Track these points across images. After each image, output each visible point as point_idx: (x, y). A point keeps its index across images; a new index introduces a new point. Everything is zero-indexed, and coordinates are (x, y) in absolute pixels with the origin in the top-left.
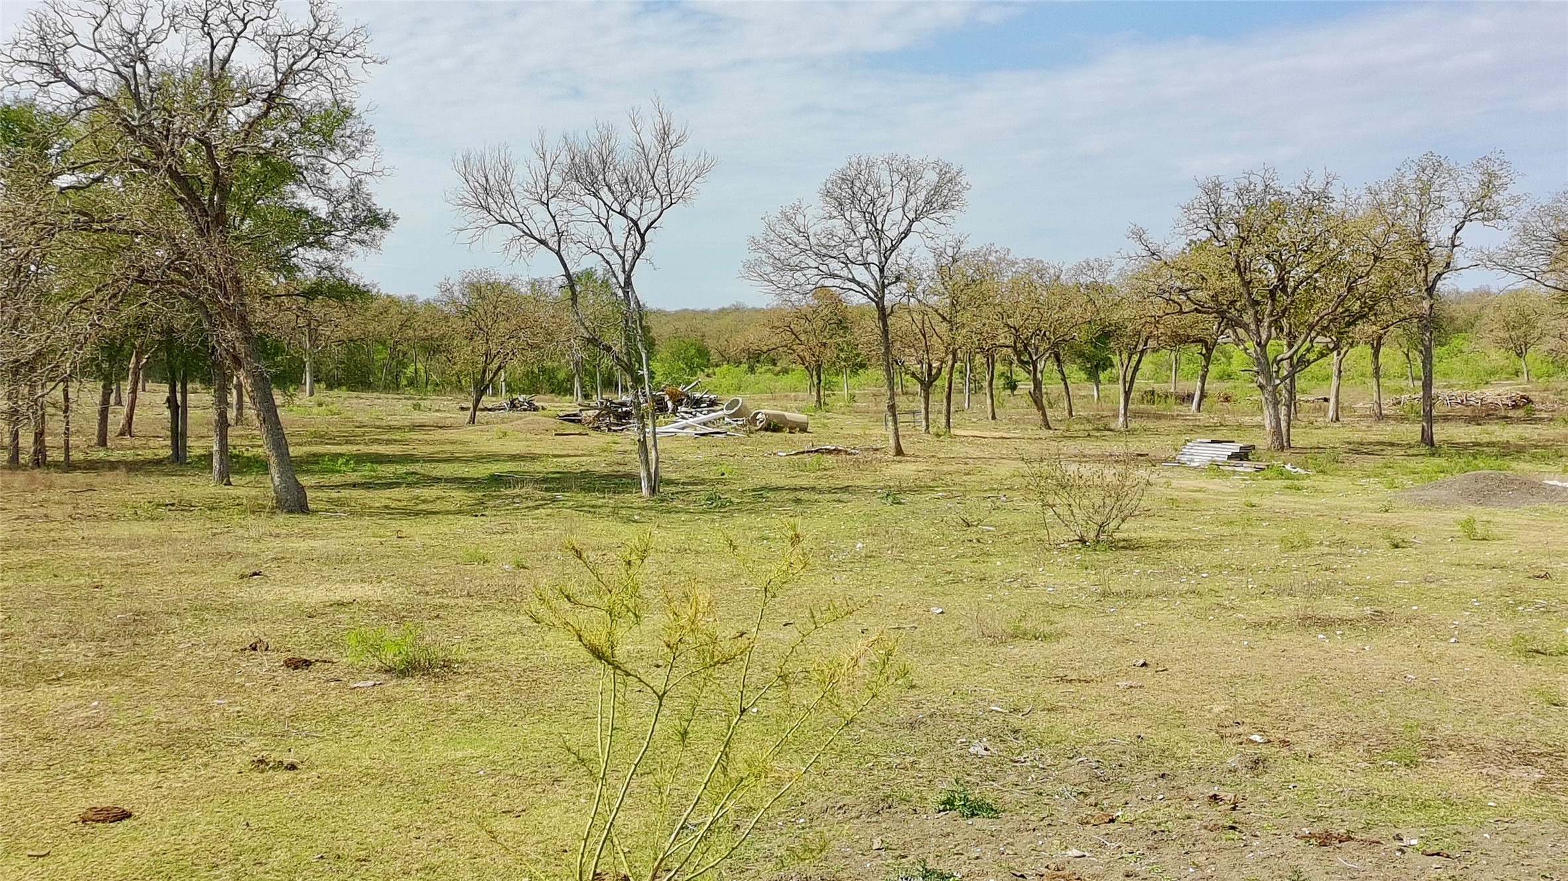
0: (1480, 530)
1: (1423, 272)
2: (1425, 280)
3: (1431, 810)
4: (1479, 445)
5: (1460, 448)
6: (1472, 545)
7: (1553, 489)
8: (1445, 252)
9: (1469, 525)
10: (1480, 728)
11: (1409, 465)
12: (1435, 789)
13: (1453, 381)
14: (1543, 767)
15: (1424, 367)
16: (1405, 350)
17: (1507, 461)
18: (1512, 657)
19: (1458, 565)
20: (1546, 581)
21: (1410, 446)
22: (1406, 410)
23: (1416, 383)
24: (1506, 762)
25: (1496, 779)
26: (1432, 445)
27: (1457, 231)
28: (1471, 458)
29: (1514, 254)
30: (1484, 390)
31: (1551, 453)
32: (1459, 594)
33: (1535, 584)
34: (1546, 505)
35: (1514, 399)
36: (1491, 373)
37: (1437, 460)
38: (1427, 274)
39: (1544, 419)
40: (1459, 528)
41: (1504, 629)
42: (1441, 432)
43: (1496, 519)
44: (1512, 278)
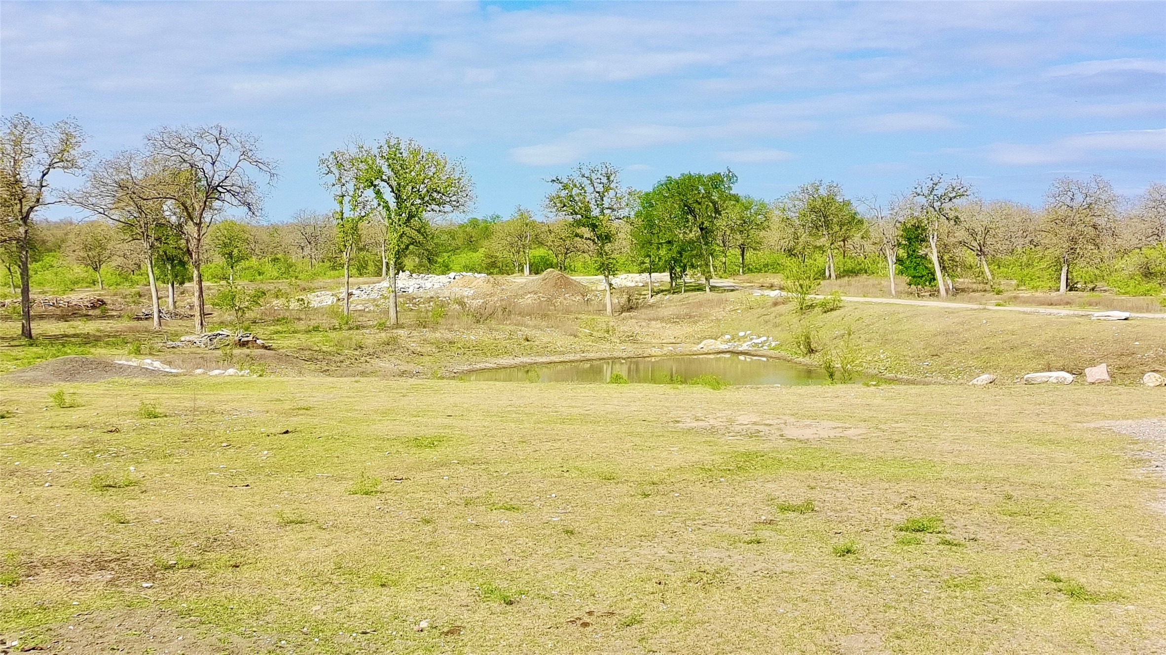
0: (68, 400)
1: (19, 205)
2: (21, 212)
3: (29, 617)
4: (67, 336)
5: (53, 339)
6: (62, 411)
7: (121, 367)
8: (36, 190)
9: (59, 396)
10: (68, 547)
11: (12, 354)
12: (32, 600)
13: (46, 289)
14: (113, 569)
15: (22, 278)
16: (8, 265)
17: (87, 349)
18: (92, 492)
19: (51, 427)
20: (117, 434)
21: (13, 339)
22: (10, 311)
23: (17, 290)
24: (85, 570)
25: (79, 584)
26: (31, 337)
27: (44, 175)
28: (60, 347)
29: (88, 195)
30: (70, 296)
31: (120, 340)
32: (52, 450)
33: (108, 436)
34: (117, 379)
35: (92, 301)
36: (74, 283)
37: (35, 349)
38: (21, 207)
39: (114, 316)
40: (52, 399)
41: (85, 472)
42: (37, 328)
43: (80, 391)
44: (87, 212)
